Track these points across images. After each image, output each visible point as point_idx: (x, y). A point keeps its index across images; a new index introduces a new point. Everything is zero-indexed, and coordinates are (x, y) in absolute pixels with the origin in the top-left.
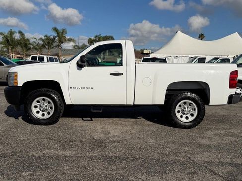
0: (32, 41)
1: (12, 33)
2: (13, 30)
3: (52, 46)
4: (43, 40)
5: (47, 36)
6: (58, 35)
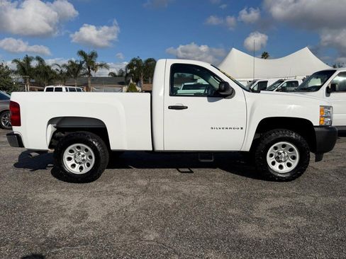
0: (54, 68)
1: (28, 60)
3: (79, 75)
4: (68, 67)
5: (72, 62)
6: (85, 60)
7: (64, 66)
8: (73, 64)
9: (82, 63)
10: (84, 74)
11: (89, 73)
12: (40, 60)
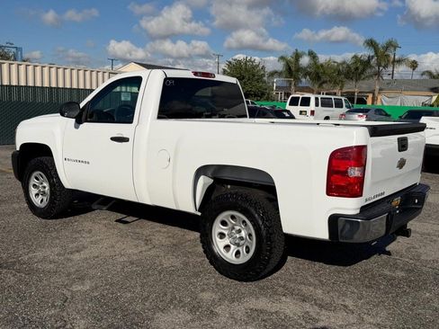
1: (297, 56)
2: (299, 51)
3: (363, 76)
5: (356, 58)
6: (376, 54)
7: (344, 63)
8: (358, 60)
9: (370, 58)
10: (372, 76)
11: (378, 74)
12: (312, 55)
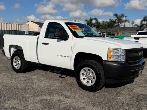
0: (102, 23)
2: (92, 18)
3: (113, 26)
7: (107, 22)
8: (111, 21)
9: (116, 20)
10: (116, 26)
11: (118, 25)
12: (96, 19)
